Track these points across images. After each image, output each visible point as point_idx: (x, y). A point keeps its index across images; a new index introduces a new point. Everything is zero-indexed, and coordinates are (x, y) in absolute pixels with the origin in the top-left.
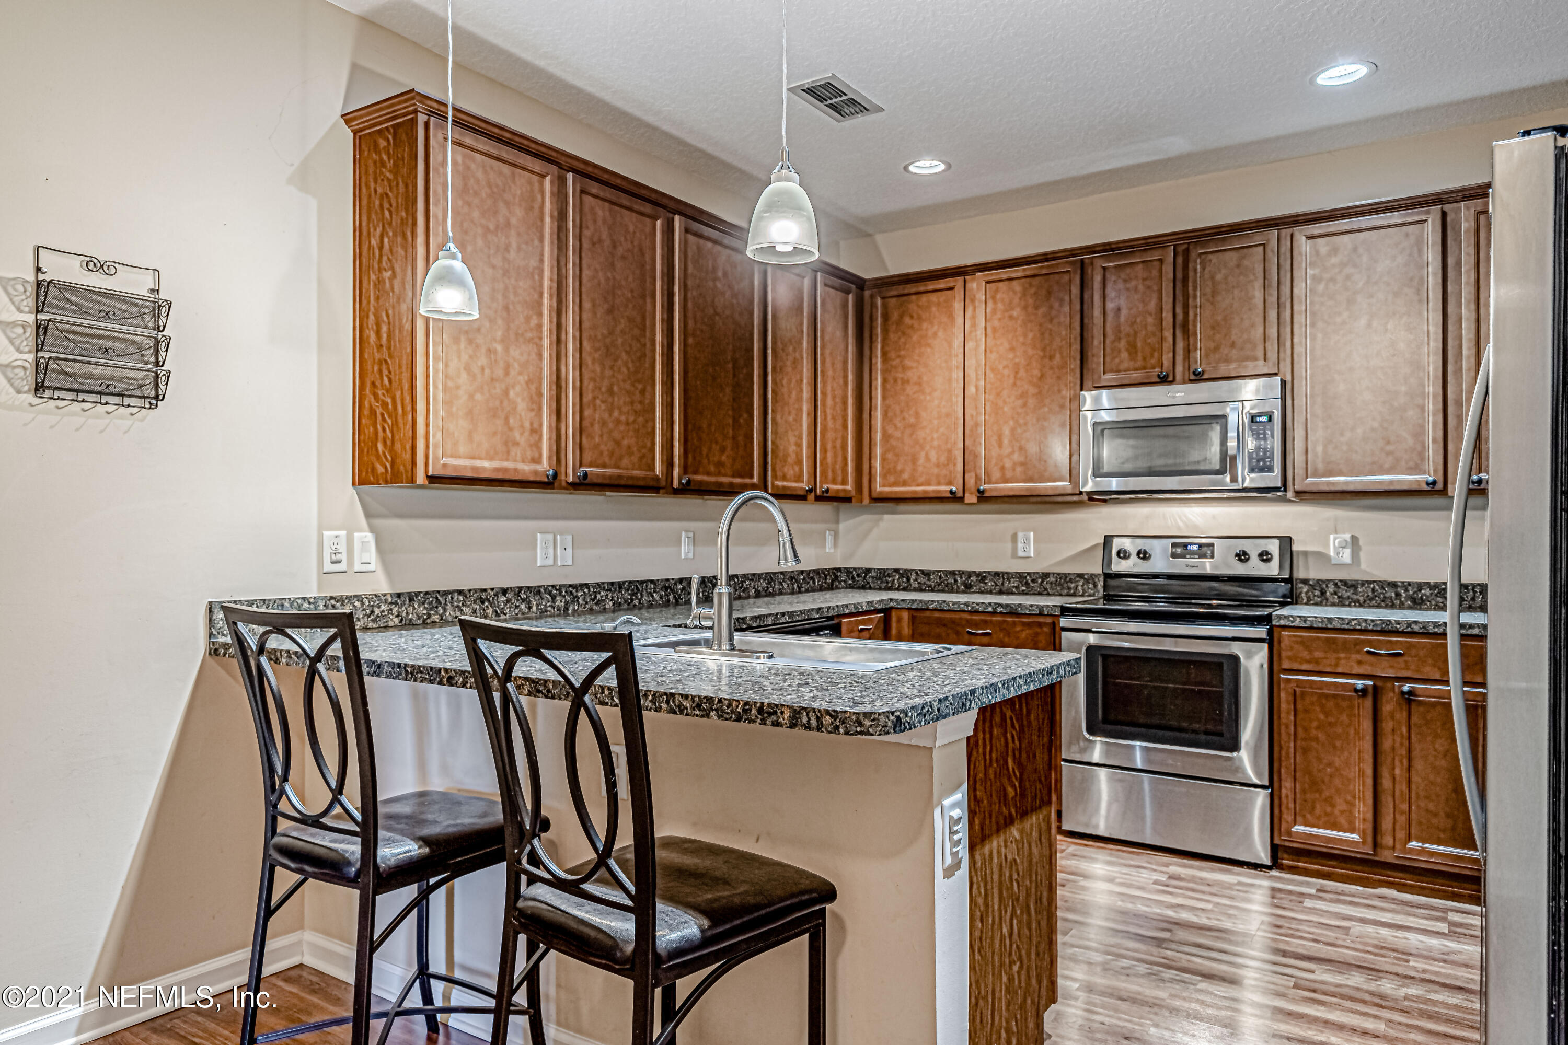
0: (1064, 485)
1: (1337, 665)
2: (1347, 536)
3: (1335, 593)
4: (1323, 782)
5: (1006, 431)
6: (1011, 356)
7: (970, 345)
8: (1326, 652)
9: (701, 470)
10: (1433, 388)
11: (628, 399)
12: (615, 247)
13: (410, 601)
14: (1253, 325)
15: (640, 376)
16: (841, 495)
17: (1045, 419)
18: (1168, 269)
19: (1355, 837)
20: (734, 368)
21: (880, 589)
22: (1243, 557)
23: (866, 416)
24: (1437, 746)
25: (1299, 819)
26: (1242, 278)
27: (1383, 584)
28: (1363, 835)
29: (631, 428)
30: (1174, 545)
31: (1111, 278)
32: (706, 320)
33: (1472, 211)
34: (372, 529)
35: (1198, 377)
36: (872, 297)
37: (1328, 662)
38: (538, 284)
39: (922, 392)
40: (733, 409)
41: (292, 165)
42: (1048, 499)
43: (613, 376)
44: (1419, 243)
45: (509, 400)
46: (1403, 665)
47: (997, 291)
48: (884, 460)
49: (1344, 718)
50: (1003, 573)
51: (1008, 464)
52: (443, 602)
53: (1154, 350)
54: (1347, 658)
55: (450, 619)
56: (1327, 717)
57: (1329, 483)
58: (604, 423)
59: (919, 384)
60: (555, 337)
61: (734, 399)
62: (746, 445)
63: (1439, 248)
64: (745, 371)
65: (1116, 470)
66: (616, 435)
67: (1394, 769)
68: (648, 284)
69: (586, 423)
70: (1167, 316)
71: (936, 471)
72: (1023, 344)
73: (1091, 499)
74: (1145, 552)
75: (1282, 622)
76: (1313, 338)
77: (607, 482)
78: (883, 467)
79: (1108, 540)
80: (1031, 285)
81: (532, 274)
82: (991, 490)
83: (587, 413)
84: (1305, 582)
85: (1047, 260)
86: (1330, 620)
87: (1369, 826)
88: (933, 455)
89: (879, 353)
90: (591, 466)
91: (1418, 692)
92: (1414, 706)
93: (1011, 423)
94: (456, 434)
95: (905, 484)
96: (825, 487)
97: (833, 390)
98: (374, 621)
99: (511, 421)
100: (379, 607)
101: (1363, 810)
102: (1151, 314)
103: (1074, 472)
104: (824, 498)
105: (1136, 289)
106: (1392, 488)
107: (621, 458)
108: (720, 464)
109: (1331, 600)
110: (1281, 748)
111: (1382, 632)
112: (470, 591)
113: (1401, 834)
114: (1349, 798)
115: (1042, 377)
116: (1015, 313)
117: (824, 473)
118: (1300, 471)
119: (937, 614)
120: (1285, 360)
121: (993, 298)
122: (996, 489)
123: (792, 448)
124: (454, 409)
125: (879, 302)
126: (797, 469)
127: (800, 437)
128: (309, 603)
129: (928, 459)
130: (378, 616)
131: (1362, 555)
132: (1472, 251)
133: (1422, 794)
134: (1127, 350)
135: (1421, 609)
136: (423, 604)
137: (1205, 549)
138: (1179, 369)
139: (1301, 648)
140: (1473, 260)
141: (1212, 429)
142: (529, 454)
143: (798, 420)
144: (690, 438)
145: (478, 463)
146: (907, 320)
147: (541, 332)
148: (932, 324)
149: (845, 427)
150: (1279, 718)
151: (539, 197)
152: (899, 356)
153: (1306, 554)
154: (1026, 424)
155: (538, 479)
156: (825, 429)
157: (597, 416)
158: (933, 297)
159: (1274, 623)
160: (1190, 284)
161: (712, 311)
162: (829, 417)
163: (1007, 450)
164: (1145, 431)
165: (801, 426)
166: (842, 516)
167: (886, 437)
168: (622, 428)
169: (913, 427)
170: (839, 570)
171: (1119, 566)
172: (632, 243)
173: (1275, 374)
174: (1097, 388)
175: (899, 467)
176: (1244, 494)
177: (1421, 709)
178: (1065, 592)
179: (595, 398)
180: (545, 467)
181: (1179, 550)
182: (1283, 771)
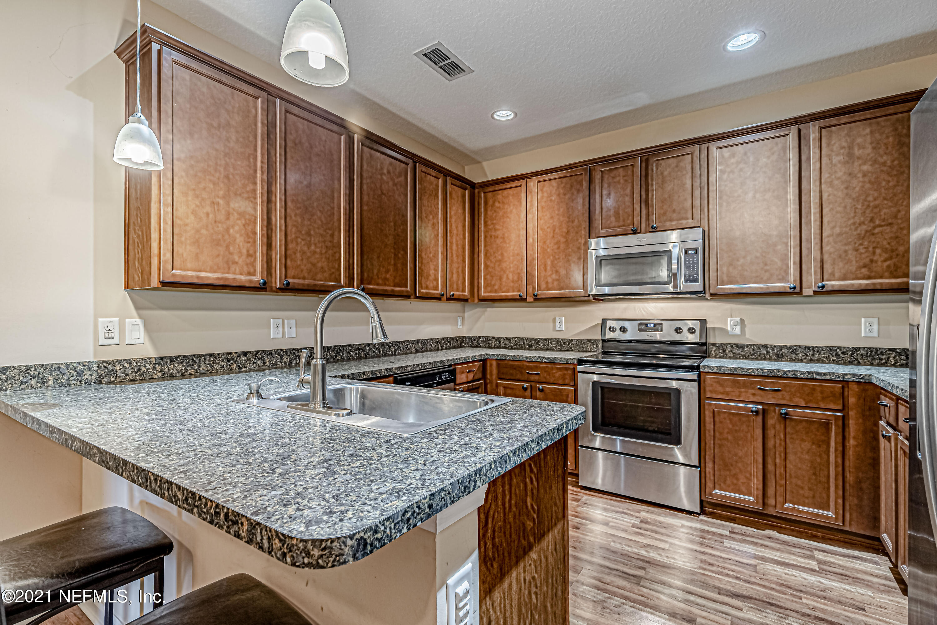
0: (581, 291)
1: (739, 396)
2: (738, 319)
3: (731, 351)
4: (732, 465)
5: (549, 263)
6: (551, 221)
7: (529, 216)
8: (732, 388)
9: (373, 282)
10: (793, 232)
11: (321, 239)
12: (311, 148)
13: (171, 361)
14: (686, 200)
15: (330, 226)
16: (462, 297)
17: (570, 255)
18: (637, 170)
19: (751, 499)
20: (395, 225)
21: (485, 347)
22: (678, 330)
23: (476, 256)
24: (803, 446)
25: (717, 486)
26: (679, 173)
27: (759, 346)
28: (757, 498)
29: (324, 256)
30: (640, 324)
31: (606, 177)
32: (376, 197)
33: (817, 127)
34: (141, 317)
35: (654, 230)
36: (479, 192)
37: (733, 394)
38: (252, 164)
39: (505, 242)
40: (394, 249)
41: (71, 77)
42: (571, 299)
43: (311, 225)
44: (784, 149)
45: (229, 235)
46: (781, 397)
47: (544, 186)
48: (485, 279)
49: (744, 427)
50: (549, 339)
51: (550, 280)
52: (198, 361)
53: (629, 216)
54: (746, 392)
55: (203, 372)
56: (733, 426)
57: (730, 289)
58: (304, 253)
59: (503, 238)
60: (265, 198)
61: (395, 243)
62: (402, 269)
63: (797, 150)
64: (402, 227)
65: (609, 282)
66: (313, 260)
67: (775, 459)
68: (336, 172)
69: (289, 252)
70: (636, 196)
71: (512, 284)
72: (558, 215)
73: (594, 299)
74: (624, 328)
75: (706, 370)
76: (721, 206)
77: (306, 288)
78: (484, 282)
79: (604, 321)
80: (562, 183)
81: (248, 158)
82: (541, 294)
83: (290, 246)
84: (714, 344)
85: (570, 168)
86: (735, 369)
87: (760, 493)
88: (510, 276)
89: (483, 222)
90: (294, 277)
91: (792, 413)
92: (787, 422)
93: (551, 258)
94: (185, 255)
95: (496, 291)
96: (452, 293)
97: (457, 241)
98: (140, 375)
99: (231, 248)
100: (145, 366)
101: (756, 483)
102: (627, 196)
103: (585, 284)
104: (451, 299)
105: (619, 182)
106: (768, 291)
107: (316, 274)
108: (386, 279)
109: (729, 355)
110: (706, 444)
111: (768, 377)
112: (219, 354)
113: (780, 499)
114: (748, 475)
115: (568, 232)
116: (553, 198)
117: (451, 286)
118: (713, 282)
119: (511, 363)
120: (704, 219)
121: (542, 190)
122: (543, 294)
123: (432, 272)
124: (183, 239)
125: (482, 195)
126: (435, 283)
127: (437, 266)
128: (84, 366)
129: (508, 278)
130: (144, 372)
131: (747, 330)
132: (817, 151)
133: (793, 475)
134: (615, 216)
135: (782, 361)
136: (182, 363)
137: (657, 326)
138: (643, 225)
139: (718, 386)
140: (817, 156)
141: (663, 259)
142: (245, 269)
143: (436, 256)
144: (365, 263)
145: (203, 274)
146: (497, 204)
147: (256, 194)
148: (510, 205)
149: (464, 261)
150: (705, 426)
151: (254, 111)
152: (492, 224)
153: (714, 329)
154: (559, 258)
155: (253, 285)
156: (452, 261)
157: (299, 248)
158: (510, 191)
159: (701, 370)
160: (650, 178)
161: (380, 192)
162: (454, 256)
163: (549, 273)
164: (625, 260)
165: (438, 260)
166: (466, 309)
167: (486, 266)
168: (317, 256)
169: (500, 261)
170: (465, 337)
171: (610, 336)
172: (324, 147)
173: (699, 227)
174: (598, 237)
175: (493, 283)
176: (679, 296)
177: (793, 424)
178: (581, 349)
179: (297, 238)
180: (258, 278)
181: (643, 327)
182: (707, 457)
